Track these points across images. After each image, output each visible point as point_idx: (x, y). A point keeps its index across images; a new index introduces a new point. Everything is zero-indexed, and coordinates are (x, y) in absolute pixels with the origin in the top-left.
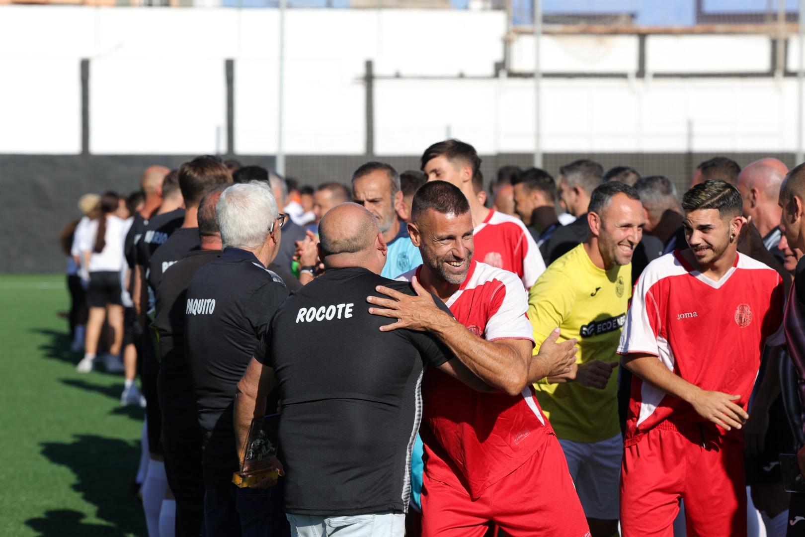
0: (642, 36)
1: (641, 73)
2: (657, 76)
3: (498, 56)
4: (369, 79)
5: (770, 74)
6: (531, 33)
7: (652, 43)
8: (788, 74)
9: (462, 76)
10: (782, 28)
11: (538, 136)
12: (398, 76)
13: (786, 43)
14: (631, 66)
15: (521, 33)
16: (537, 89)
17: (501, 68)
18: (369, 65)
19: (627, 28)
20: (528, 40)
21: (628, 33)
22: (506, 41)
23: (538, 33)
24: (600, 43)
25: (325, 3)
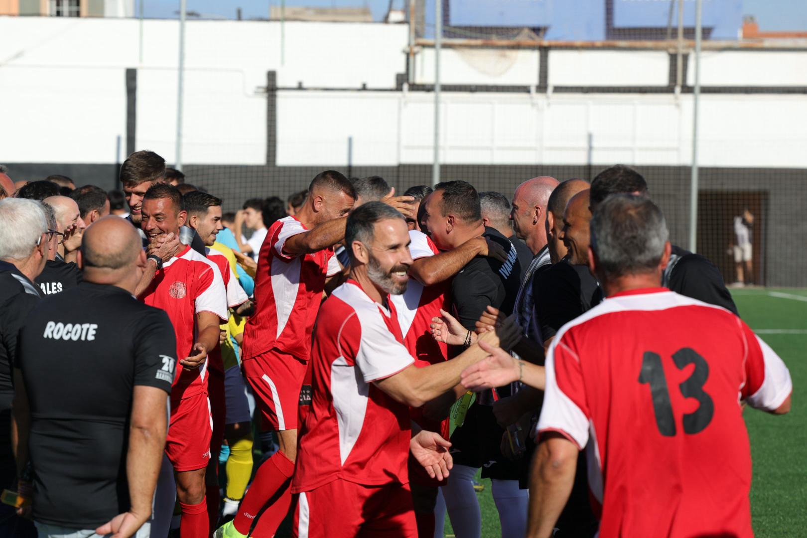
0: (544, 51)
1: (542, 87)
2: (558, 89)
3: (402, 70)
4: (271, 90)
5: (669, 90)
6: (432, 46)
7: (554, 57)
8: (686, 89)
9: (364, 88)
10: (681, 44)
11: (436, 148)
12: (300, 88)
13: (686, 57)
14: (532, 80)
15: (424, 46)
16: (437, 102)
17: (404, 82)
18: (272, 76)
19: (530, 42)
20: (429, 53)
21: (531, 48)
22: (408, 55)
23: (438, 46)
24: (504, 56)
25: (235, 16)
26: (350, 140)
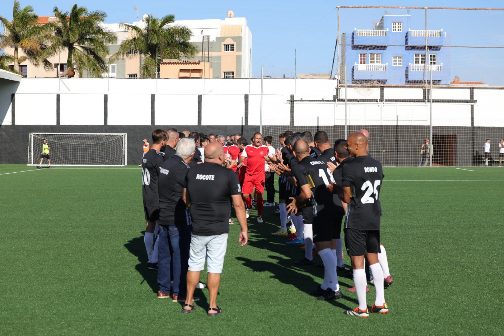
0: (382, 88)
1: (382, 100)
2: (387, 101)
3: (335, 94)
4: (292, 101)
5: (423, 101)
6: (344, 87)
7: (385, 90)
8: (429, 101)
9: (323, 100)
10: (427, 85)
11: (346, 120)
12: (302, 100)
13: (428, 90)
14: (378, 97)
15: (342, 86)
16: (345, 105)
17: (336, 98)
18: (292, 96)
19: (377, 85)
20: (343, 89)
21: (378, 87)
22: (337, 89)
23: (346, 87)
24: (369, 90)
25: (283, 77)
26: (318, 118)
